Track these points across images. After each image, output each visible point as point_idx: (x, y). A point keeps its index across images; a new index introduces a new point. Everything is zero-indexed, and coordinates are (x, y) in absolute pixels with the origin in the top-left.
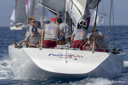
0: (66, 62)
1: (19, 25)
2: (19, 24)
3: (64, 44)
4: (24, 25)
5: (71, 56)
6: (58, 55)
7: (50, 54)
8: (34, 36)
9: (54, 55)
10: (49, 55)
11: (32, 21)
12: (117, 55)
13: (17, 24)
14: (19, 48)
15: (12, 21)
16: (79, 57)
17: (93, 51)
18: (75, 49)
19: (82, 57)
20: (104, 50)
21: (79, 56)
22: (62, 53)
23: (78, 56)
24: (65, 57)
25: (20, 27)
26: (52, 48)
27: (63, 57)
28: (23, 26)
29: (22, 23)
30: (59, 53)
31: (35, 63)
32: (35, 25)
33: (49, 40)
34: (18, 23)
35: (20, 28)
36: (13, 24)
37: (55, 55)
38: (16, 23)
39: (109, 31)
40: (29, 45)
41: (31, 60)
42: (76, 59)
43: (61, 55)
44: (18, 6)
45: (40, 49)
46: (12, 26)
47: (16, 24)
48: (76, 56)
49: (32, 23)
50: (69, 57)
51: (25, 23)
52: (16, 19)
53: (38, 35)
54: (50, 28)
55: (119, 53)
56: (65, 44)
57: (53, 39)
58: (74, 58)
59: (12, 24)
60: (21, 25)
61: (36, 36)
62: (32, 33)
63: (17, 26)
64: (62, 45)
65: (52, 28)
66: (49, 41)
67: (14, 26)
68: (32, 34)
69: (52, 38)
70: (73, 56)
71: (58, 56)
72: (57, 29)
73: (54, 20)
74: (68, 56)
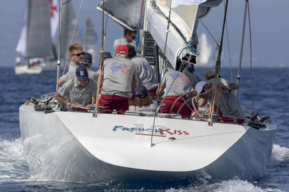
0: (153, 145)
1: (34, 64)
2: (35, 60)
3: (145, 105)
4: (44, 62)
5: (161, 131)
6: (133, 129)
7: (116, 127)
8: (80, 87)
9: (124, 129)
10: (115, 129)
11: (76, 52)
12: (261, 129)
13: (31, 61)
14: (45, 113)
15: (19, 55)
16: (181, 134)
17: (210, 120)
18: (170, 117)
19: (187, 134)
20: (235, 119)
21: (179, 131)
22: (143, 125)
23: (177, 133)
24: (150, 133)
25: (37, 67)
26: (118, 113)
27: (144, 133)
28: (44, 65)
29: (41, 60)
30: (135, 124)
31: (83, 147)
32: (81, 62)
33: (112, 93)
34: (33, 57)
35: (37, 70)
36: (21, 60)
37: (128, 129)
38: (28, 58)
39: (238, 76)
40: (66, 105)
41: (75, 139)
42: (174, 139)
43: (139, 129)
44: (33, 22)
45: (94, 115)
46: (19, 64)
47: (28, 61)
48: (173, 132)
49: (76, 57)
50: (159, 133)
51: (48, 58)
52: (29, 49)
53: (90, 84)
54: (114, 69)
55: (264, 126)
56: (147, 104)
57: (122, 93)
58: (169, 135)
59: (18, 60)
60: (39, 63)
61: (84, 87)
62: (76, 79)
63: (30, 66)
64: (141, 106)
65: (120, 67)
66: (114, 96)
67: (24, 65)
68: (75, 81)
69: (120, 90)
70: (167, 130)
71: (135, 131)
72: (130, 71)
73: (124, 50)
74: (156, 131)
